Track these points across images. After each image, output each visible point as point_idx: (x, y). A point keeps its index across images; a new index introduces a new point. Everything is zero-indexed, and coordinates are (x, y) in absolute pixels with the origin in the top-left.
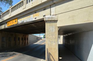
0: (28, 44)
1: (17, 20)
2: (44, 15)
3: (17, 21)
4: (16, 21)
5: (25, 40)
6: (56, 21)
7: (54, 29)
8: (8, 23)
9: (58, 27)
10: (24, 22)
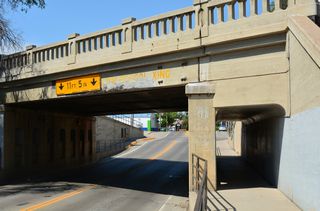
0: (91, 159)
1: (97, 79)
2: (183, 77)
3: (97, 84)
4: (94, 83)
5: (82, 138)
6: (210, 95)
7: (206, 112)
8: (58, 85)
9: (216, 108)
10: (124, 88)
